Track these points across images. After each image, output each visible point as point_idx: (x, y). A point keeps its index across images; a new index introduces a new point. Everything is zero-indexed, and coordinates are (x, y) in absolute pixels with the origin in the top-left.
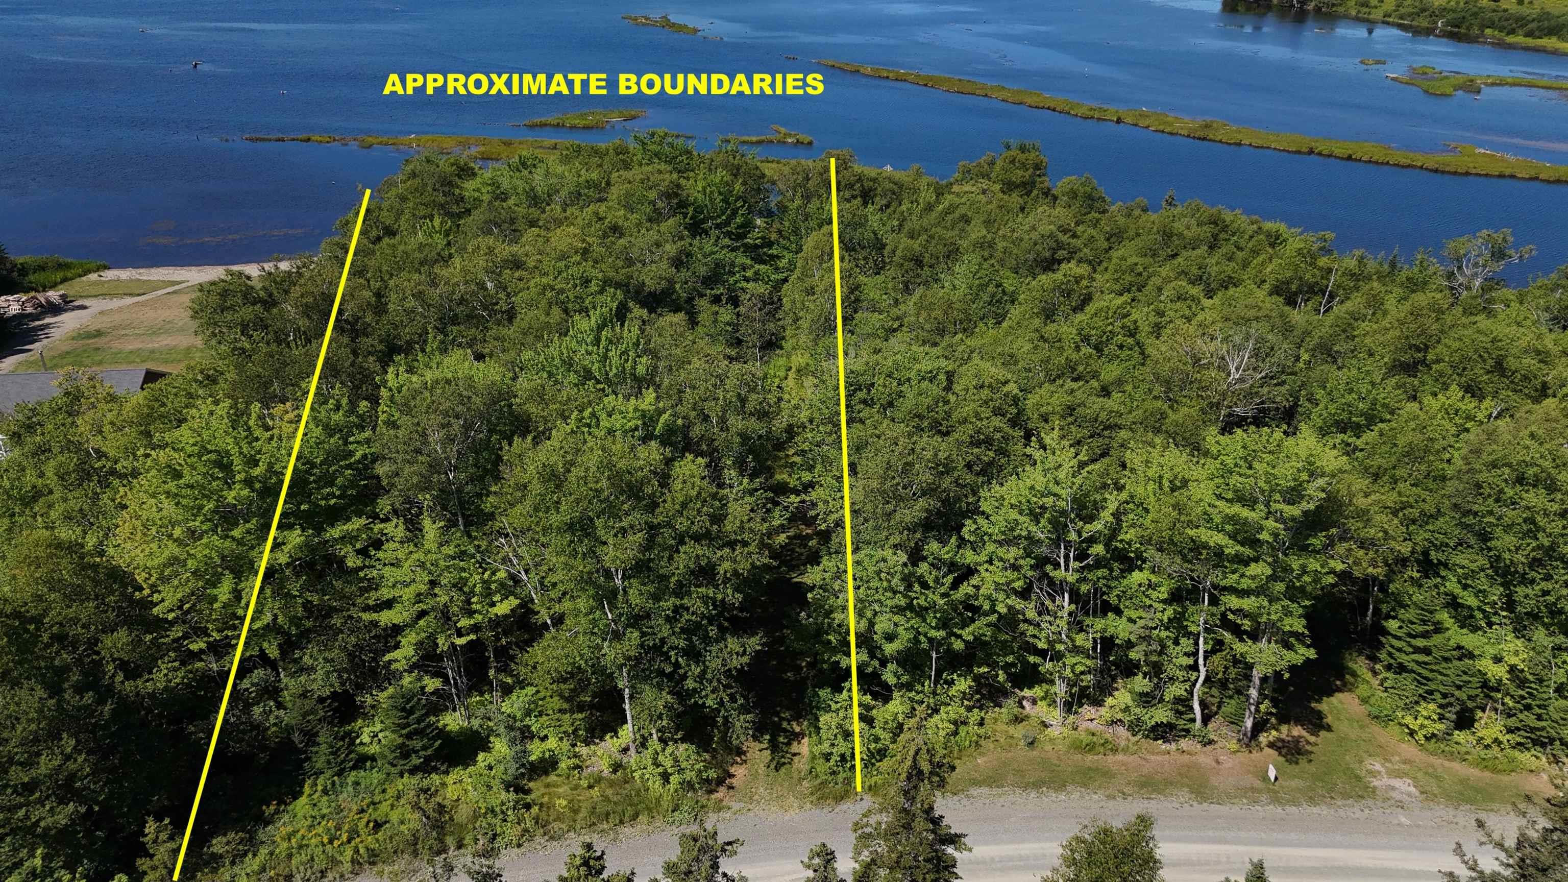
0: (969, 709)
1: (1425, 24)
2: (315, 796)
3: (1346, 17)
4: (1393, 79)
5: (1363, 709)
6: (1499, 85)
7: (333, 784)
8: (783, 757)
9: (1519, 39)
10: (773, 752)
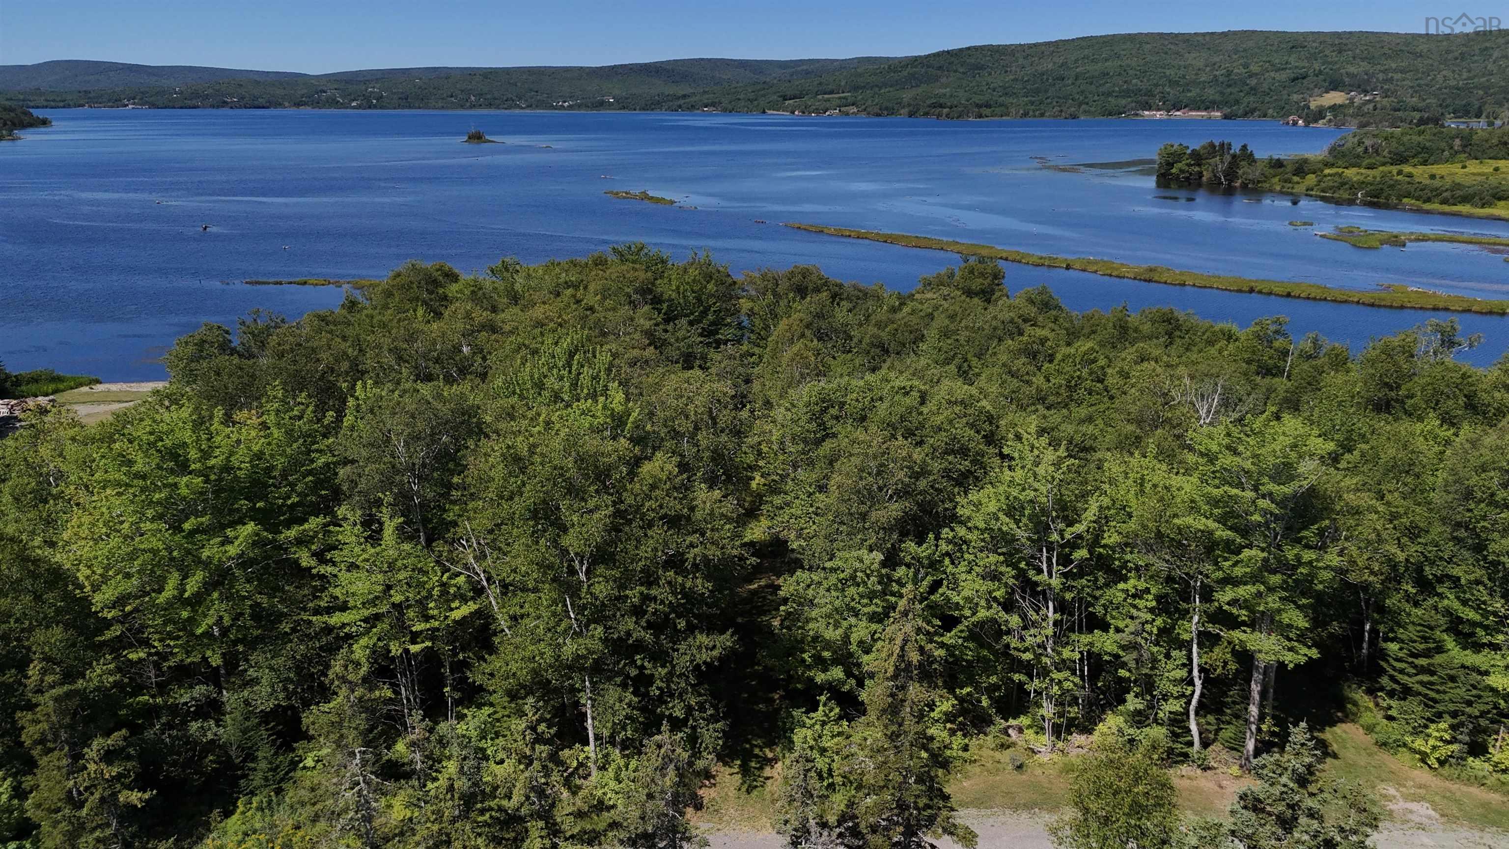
0: (953, 733)
1: (1346, 196)
2: (249, 814)
3: (1271, 191)
4: (1321, 236)
5: (1370, 739)
6: (1423, 240)
7: (270, 802)
8: (755, 780)
9: (1435, 206)
10: (744, 776)
